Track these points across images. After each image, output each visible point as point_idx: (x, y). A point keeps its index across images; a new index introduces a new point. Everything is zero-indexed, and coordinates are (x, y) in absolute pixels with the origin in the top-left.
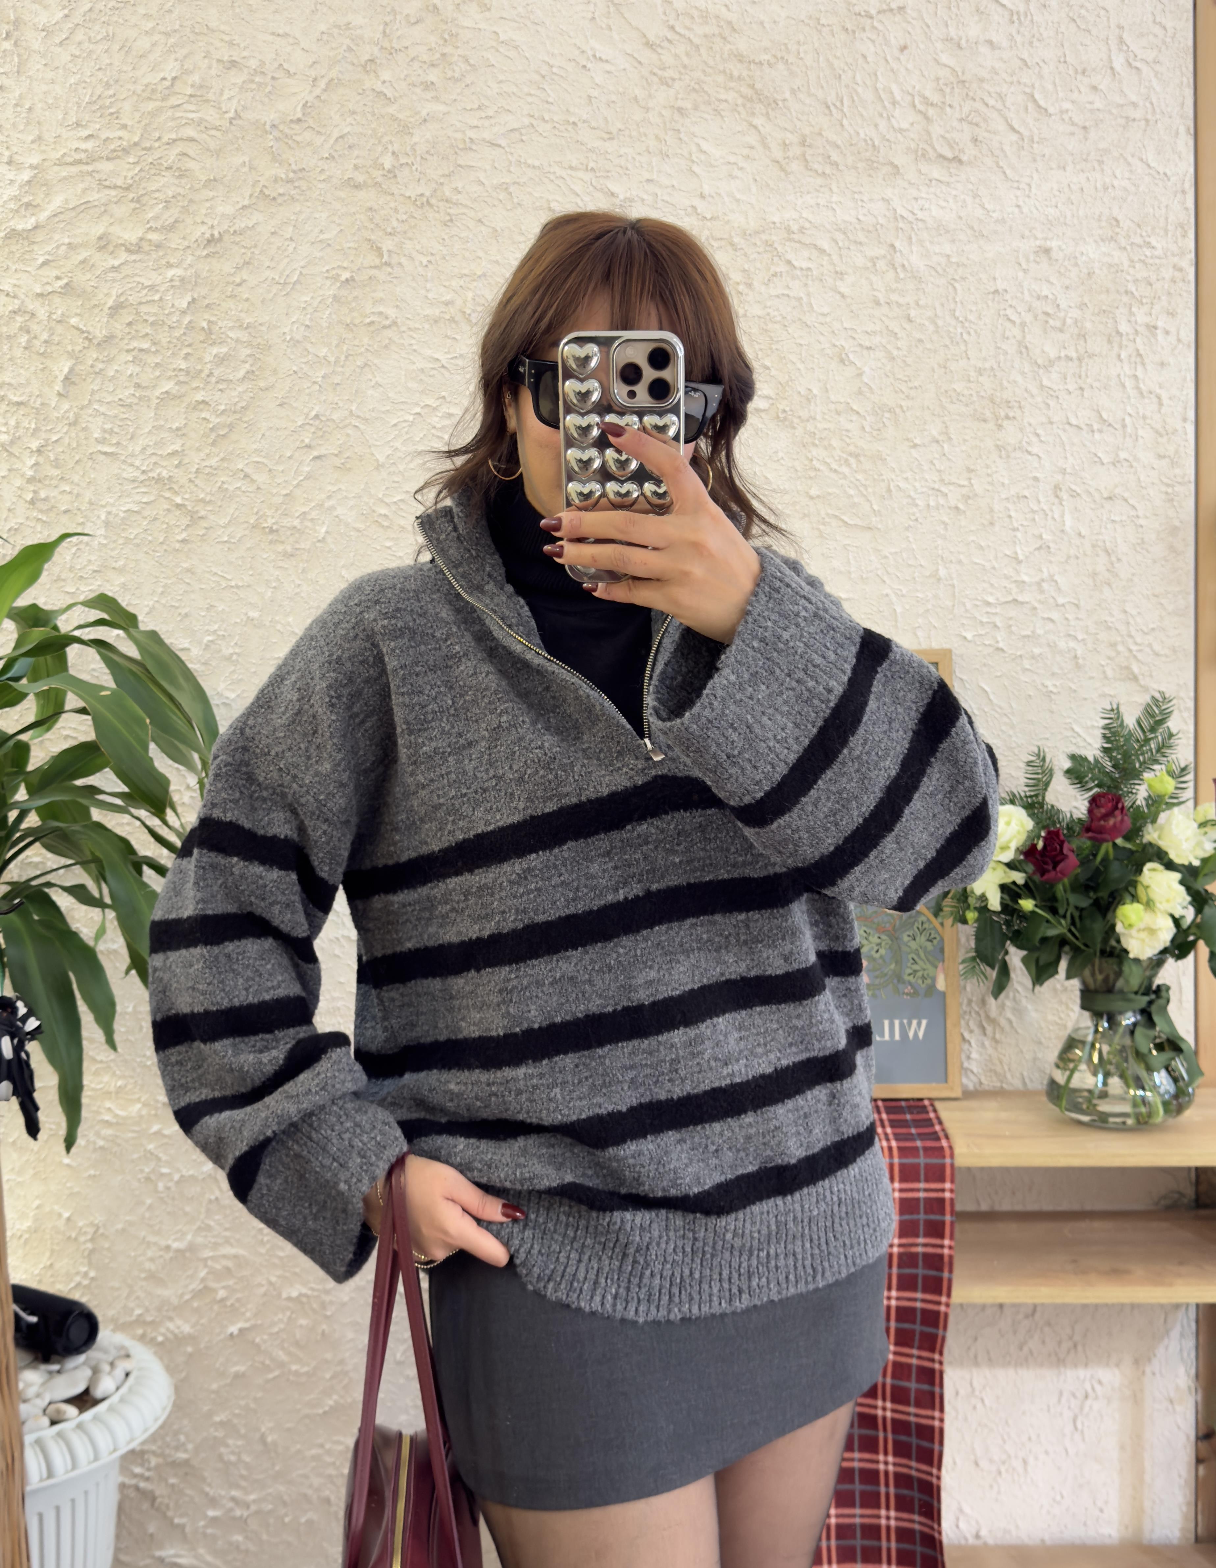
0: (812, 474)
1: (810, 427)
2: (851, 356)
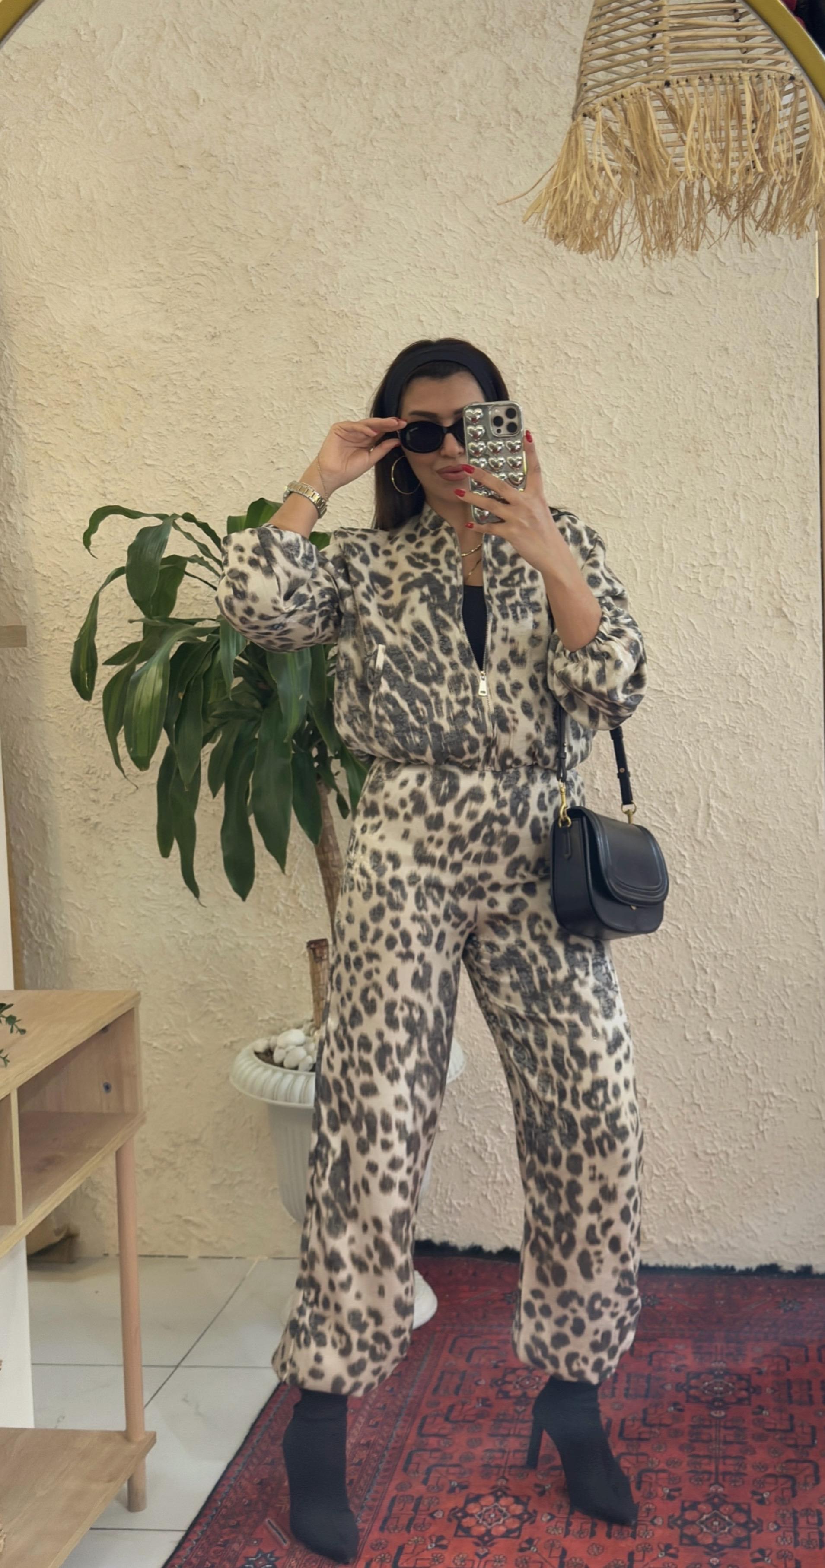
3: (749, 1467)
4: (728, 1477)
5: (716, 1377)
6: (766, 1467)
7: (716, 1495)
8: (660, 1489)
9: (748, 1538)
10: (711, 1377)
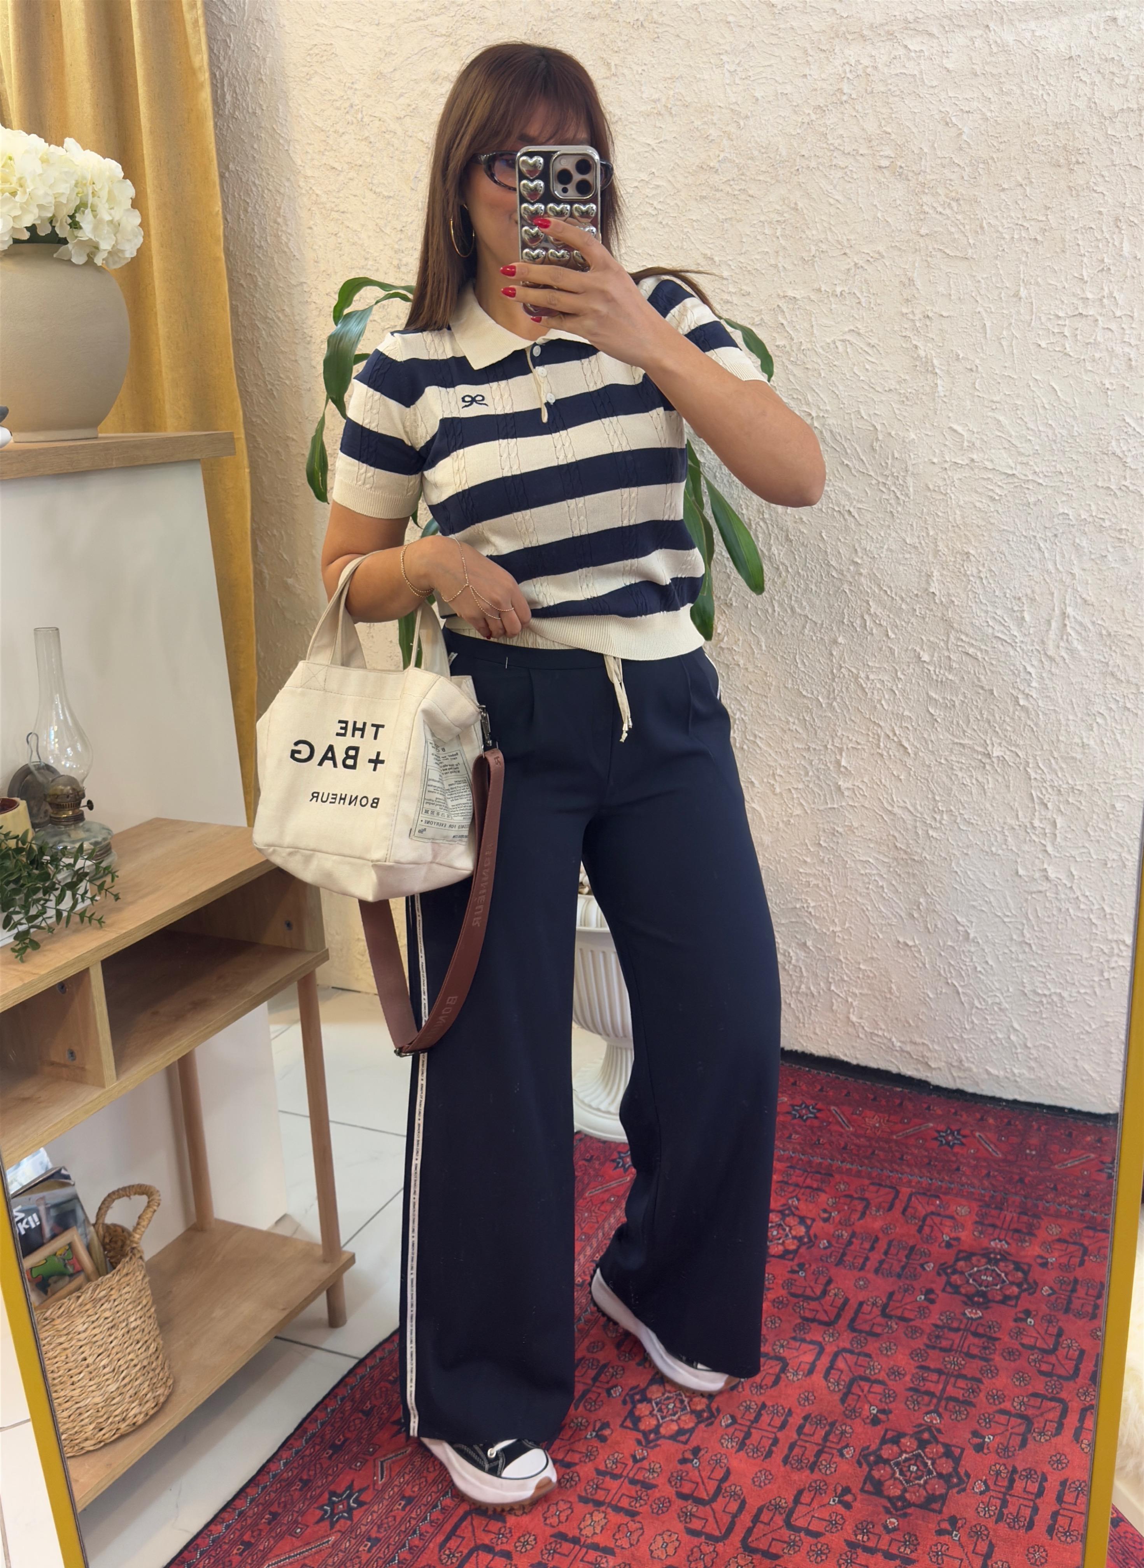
0: (922, 217)
1: (920, 178)
2: (954, 119)
3: (982, 1395)
4: (951, 1404)
5: (990, 1261)
6: (1002, 1398)
7: (929, 1428)
8: (866, 1407)
9: (943, 1498)
10: (984, 1261)
